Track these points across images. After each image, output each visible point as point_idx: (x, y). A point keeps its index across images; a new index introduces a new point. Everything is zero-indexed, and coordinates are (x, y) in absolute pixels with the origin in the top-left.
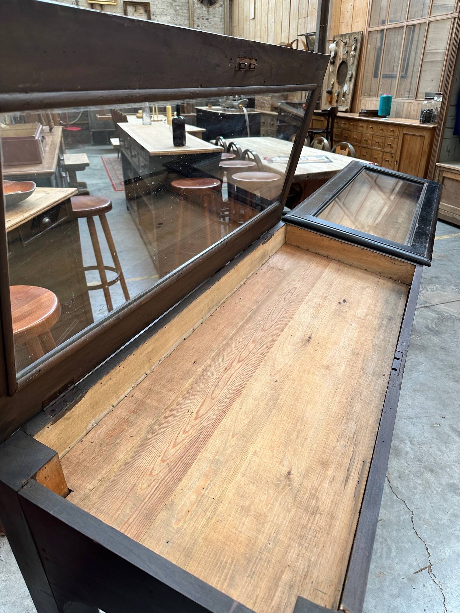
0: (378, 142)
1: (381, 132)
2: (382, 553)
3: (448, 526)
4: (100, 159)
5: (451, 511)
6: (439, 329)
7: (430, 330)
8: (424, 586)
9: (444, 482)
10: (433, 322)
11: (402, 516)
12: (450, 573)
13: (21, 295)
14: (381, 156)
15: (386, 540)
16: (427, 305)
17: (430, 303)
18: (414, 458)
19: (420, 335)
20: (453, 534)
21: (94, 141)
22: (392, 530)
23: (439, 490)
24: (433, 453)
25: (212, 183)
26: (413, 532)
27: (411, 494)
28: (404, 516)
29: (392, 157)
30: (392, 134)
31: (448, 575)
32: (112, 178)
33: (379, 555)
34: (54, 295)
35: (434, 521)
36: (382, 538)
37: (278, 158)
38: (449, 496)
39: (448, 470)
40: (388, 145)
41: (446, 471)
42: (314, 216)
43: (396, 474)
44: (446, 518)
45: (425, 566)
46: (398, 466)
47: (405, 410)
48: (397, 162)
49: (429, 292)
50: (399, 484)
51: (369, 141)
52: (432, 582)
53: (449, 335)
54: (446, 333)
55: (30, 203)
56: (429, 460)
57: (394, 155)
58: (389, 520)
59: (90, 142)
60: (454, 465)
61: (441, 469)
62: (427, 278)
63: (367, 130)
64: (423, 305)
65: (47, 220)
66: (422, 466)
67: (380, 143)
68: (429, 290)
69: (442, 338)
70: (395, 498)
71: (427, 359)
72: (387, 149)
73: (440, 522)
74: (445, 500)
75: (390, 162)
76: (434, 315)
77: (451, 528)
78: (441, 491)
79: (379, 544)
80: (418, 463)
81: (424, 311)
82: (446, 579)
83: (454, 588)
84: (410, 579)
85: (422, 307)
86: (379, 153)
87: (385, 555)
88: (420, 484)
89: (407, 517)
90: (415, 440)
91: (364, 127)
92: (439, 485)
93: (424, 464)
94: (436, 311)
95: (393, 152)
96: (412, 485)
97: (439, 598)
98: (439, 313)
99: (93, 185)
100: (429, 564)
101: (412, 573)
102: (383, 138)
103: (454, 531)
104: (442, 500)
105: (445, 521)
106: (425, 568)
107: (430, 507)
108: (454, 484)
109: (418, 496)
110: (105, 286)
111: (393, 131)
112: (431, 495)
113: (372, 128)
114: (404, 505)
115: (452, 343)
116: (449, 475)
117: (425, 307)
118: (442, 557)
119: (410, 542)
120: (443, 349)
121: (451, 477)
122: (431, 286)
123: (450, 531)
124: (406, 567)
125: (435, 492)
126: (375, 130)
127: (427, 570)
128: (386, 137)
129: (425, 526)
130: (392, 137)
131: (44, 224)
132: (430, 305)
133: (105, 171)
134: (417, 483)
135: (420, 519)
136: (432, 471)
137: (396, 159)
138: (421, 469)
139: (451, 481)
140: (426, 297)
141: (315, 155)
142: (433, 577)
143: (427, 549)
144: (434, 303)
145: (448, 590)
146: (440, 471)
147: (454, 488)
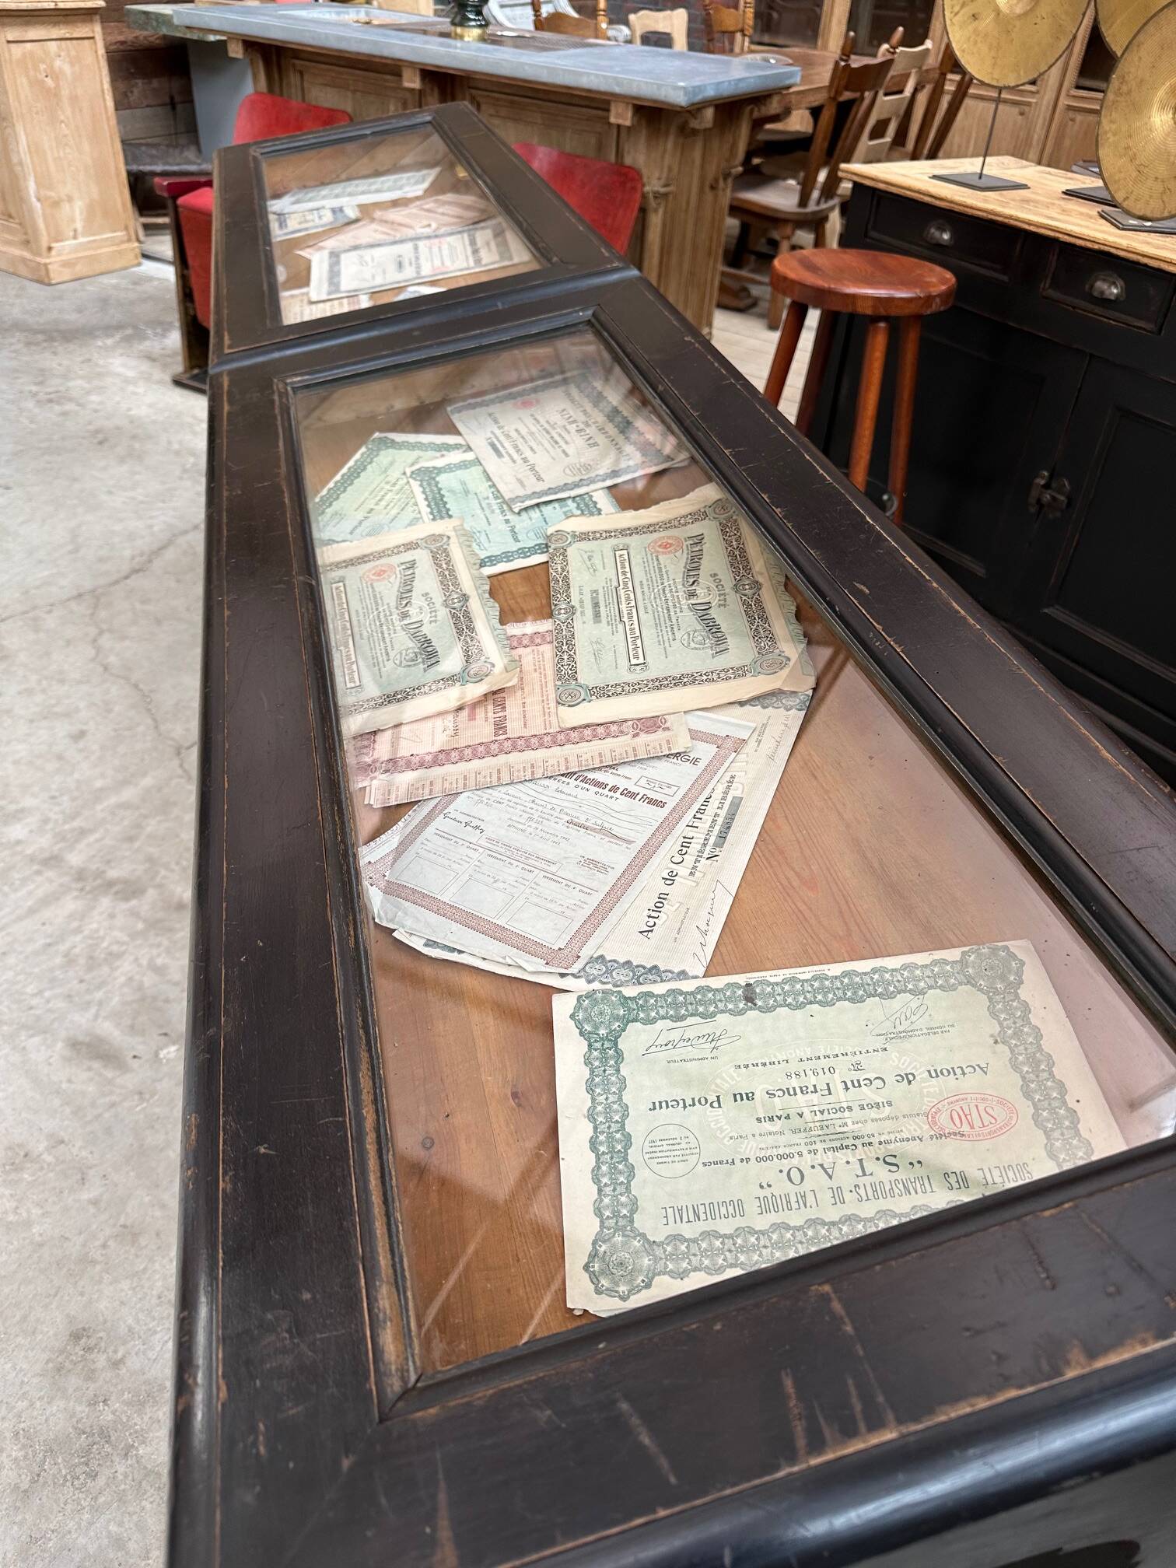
3: (146, 817)
5: (137, 844)
9: (151, 893)
20: (138, 808)
23: (163, 872)
38: (141, 870)
39: (140, 927)
41: (145, 921)
44: (149, 828)
60: (123, 943)
74: (149, 859)
77: (140, 815)
103: (133, 814)
104: (156, 855)
105: (151, 822)
108: (127, 899)
116: (138, 916)
121: (134, 914)
123: (142, 811)
139: (134, 902)
146: (160, 915)
147: (129, 890)
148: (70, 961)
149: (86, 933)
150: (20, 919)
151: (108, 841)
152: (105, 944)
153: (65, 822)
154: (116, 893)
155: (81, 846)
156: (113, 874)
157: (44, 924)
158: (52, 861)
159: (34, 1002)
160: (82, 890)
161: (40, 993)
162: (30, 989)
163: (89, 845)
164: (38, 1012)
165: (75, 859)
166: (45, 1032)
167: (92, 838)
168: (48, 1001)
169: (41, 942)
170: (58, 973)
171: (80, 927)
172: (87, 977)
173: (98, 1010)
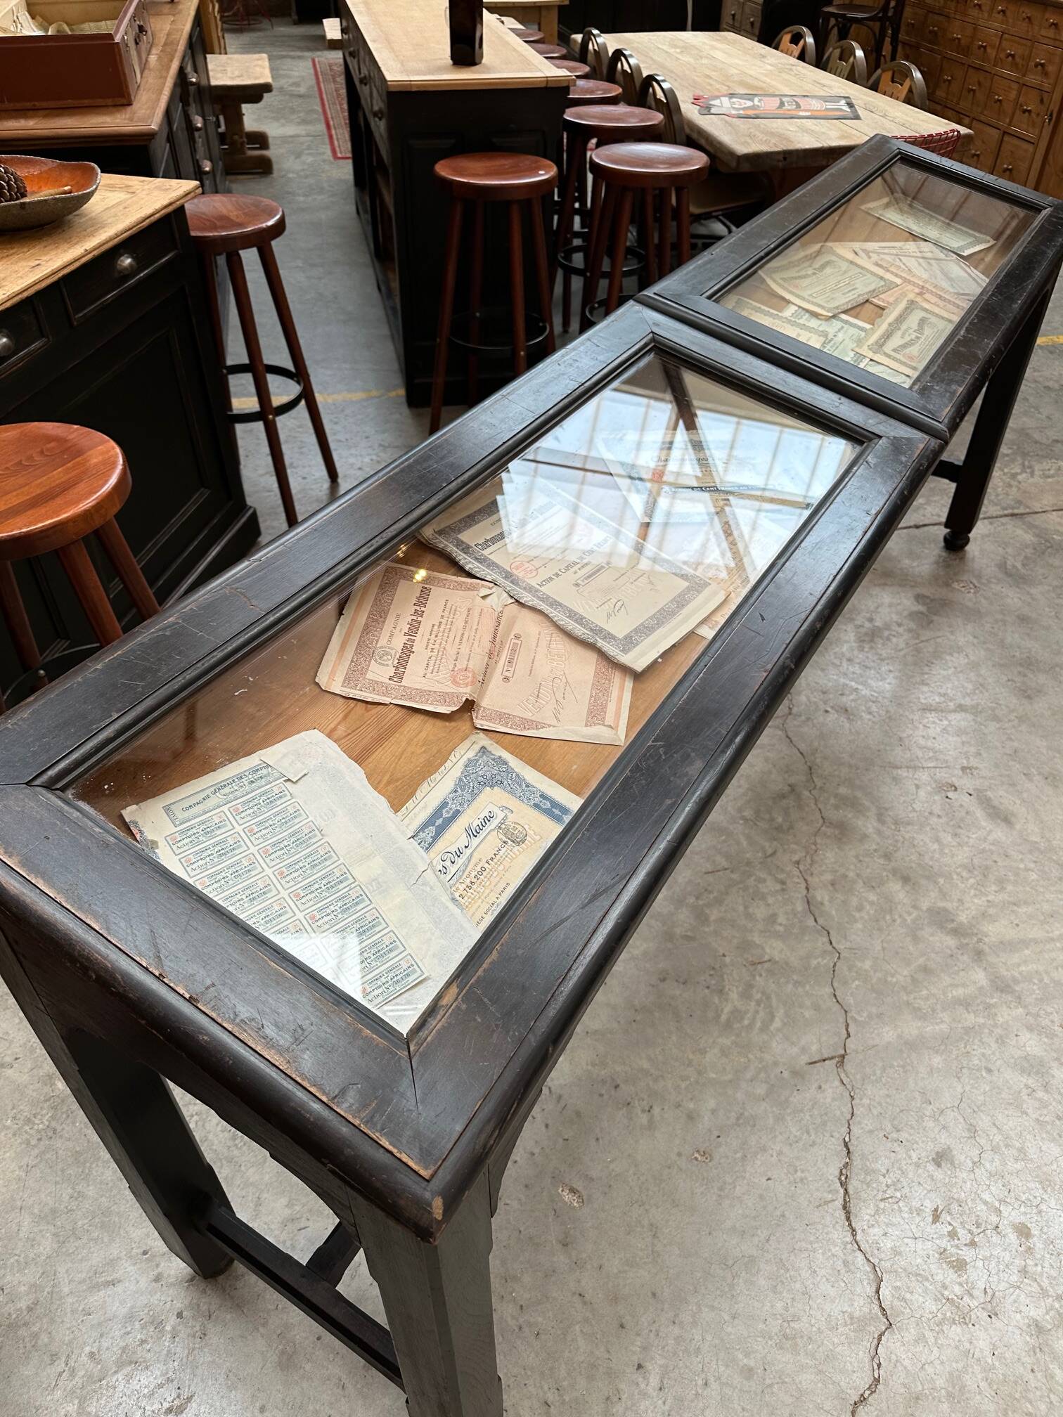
0: (1013, 56)
1: (1024, 25)
2: (754, 1019)
3: (904, 988)
4: (310, 64)
5: (921, 961)
6: (1029, 572)
7: (1006, 573)
8: (820, 1087)
9: (925, 905)
10: (1019, 554)
11: (816, 958)
12: (878, 1072)
13: (52, 444)
14: (1013, 95)
15: (768, 998)
16: (1021, 510)
17: (1028, 507)
18: (875, 850)
19: (979, 582)
20: (908, 1004)
21: (298, 13)
22: (787, 982)
23: (909, 919)
24: (921, 843)
25: (533, 170)
26: (829, 990)
27: (846, 919)
28: (820, 960)
29: (1042, 101)
30: (1051, 33)
31: (875, 1074)
32: (331, 123)
33: (746, 1022)
34: (118, 450)
35: (879, 975)
36: (763, 993)
37: (725, 100)
38: (926, 932)
39: (941, 881)
40: (1037, 65)
41: (936, 883)
42: (709, 298)
43: (828, 877)
44: (905, 973)
45: (834, 1054)
46: (835, 863)
47: (888, 748)
48: (1051, 115)
49: (1036, 479)
50: (827, 898)
51: (989, 50)
52: (837, 1083)
53: (1047, 588)
54: (1041, 583)
55: (91, 219)
56: (907, 859)
57: (1046, 96)
58: (787, 963)
59: (290, 15)
60: (958, 874)
61: (928, 878)
62: (1044, 441)
63: (990, 16)
64: (1010, 511)
65: (127, 261)
66: (890, 867)
67: (1018, 59)
68: (1037, 473)
69: (1028, 593)
70: (811, 922)
71: (975, 641)
72: (1033, 79)
73: (889, 979)
74: (916, 939)
75: (1033, 115)
76: (1029, 537)
77: (908, 993)
78: (914, 921)
79: (753, 1004)
80: (882, 861)
81: (1009, 527)
82: (866, 1081)
83: (877, 1099)
84: (795, 1073)
85: (1006, 516)
86: (1010, 87)
87: (758, 1024)
88: (872, 903)
89: (827, 961)
90: (891, 813)
91: (983, 8)
92: (911, 910)
93: (893, 864)
94: (1036, 527)
95: (1046, 86)
96: (854, 901)
97: (842, 1113)
98: (1042, 534)
99: (285, 139)
100: (843, 1052)
101: (803, 1063)
102: (1025, 45)
103: (915, 999)
104: (909, 939)
105: (901, 979)
106: (832, 1058)
107: (880, 948)
108: (945, 910)
109: (859, 926)
110: (267, 414)
111: (1055, 25)
112: (888, 926)
113: (1003, 11)
114: (825, 939)
115: (1047, 609)
116: (941, 890)
117: (1013, 515)
118: (871, 1043)
119: (817, 1008)
120: (1023, 619)
121: (944, 895)
122: (1046, 464)
123: (905, 998)
124: (795, 1050)
125: (899, 921)
126: (1011, 20)
127: (834, 1061)
128: (1034, 41)
129: (857, 982)
130: (1051, 42)
131: (120, 272)
132: (1028, 510)
133: (318, 100)
134: (867, 900)
135: (850, 969)
136: (906, 880)
137: (1051, 107)
138: (885, 874)
139: (941, 904)
140: (1025, 492)
141: (822, 93)
142: (843, 1076)
143: (847, 1026)
144: (1037, 506)
145: (866, 1101)
146: (923, 882)
147: (941, 918)
148: (1001, 882)
149: (984, 899)
150: (1036, 941)
151: (947, 980)
152: (972, 881)
153: (982, 1026)
154: (953, 921)
155: (971, 990)
156: (951, 942)
157: (1017, 925)
158: (1002, 986)
159: (1032, 865)
160: (980, 940)
161: (1027, 870)
162: (1034, 876)
163: (964, 985)
164: (1030, 856)
165: (980, 977)
166: (1025, 840)
167: (959, 992)
168: (1022, 860)
169: (1022, 910)
170: (1012, 878)
171: (989, 907)
172: (989, 863)
173: (988, 835)
